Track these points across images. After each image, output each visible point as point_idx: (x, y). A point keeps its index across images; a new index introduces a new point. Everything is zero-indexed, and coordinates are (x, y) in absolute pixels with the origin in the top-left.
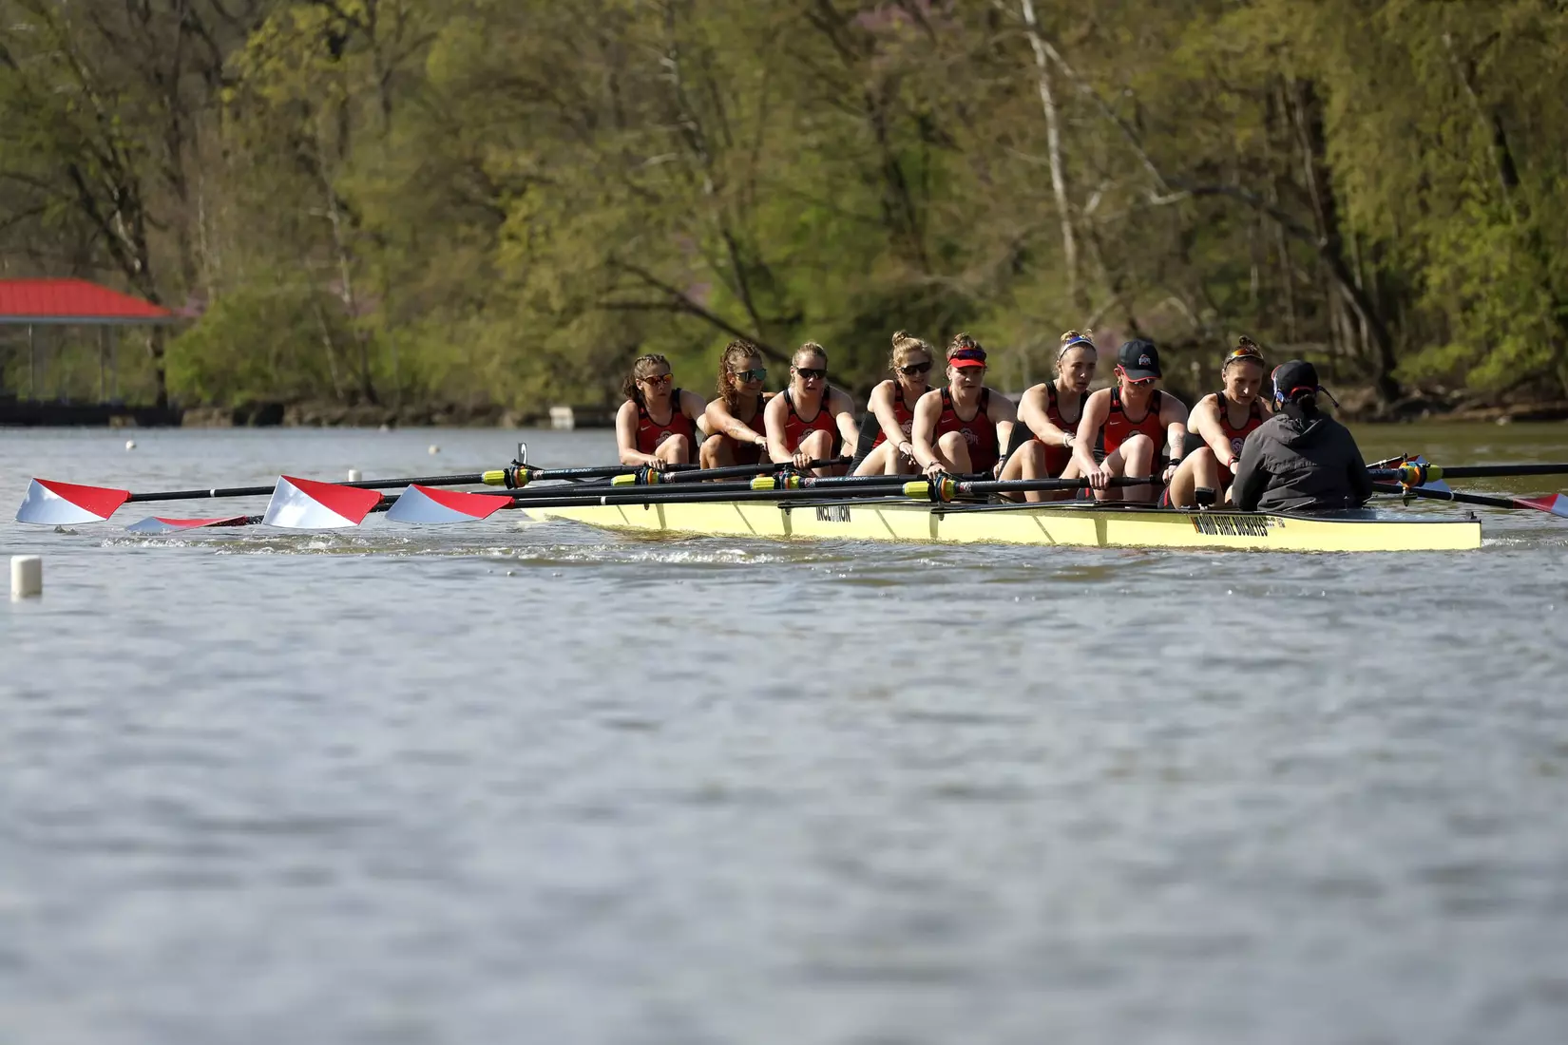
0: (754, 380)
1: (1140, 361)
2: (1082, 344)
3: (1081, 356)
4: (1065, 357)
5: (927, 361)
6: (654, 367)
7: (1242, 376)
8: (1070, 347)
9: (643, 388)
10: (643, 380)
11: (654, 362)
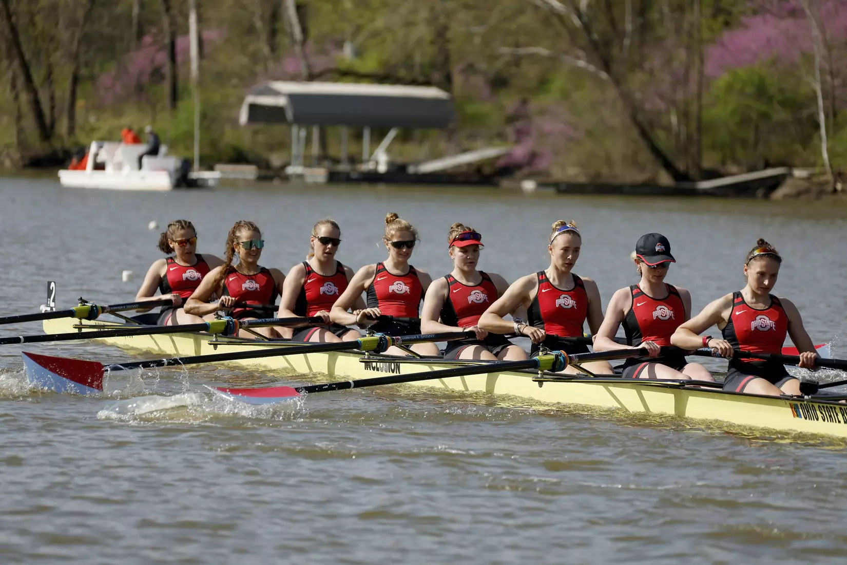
0: (254, 248)
1: (657, 249)
2: (568, 232)
3: (569, 242)
4: (555, 242)
5: (412, 239)
6: (182, 232)
7: (763, 270)
8: (559, 234)
9: (174, 247)
10: (174, 241)
11: (183, 228)
